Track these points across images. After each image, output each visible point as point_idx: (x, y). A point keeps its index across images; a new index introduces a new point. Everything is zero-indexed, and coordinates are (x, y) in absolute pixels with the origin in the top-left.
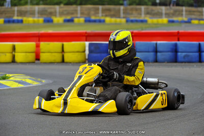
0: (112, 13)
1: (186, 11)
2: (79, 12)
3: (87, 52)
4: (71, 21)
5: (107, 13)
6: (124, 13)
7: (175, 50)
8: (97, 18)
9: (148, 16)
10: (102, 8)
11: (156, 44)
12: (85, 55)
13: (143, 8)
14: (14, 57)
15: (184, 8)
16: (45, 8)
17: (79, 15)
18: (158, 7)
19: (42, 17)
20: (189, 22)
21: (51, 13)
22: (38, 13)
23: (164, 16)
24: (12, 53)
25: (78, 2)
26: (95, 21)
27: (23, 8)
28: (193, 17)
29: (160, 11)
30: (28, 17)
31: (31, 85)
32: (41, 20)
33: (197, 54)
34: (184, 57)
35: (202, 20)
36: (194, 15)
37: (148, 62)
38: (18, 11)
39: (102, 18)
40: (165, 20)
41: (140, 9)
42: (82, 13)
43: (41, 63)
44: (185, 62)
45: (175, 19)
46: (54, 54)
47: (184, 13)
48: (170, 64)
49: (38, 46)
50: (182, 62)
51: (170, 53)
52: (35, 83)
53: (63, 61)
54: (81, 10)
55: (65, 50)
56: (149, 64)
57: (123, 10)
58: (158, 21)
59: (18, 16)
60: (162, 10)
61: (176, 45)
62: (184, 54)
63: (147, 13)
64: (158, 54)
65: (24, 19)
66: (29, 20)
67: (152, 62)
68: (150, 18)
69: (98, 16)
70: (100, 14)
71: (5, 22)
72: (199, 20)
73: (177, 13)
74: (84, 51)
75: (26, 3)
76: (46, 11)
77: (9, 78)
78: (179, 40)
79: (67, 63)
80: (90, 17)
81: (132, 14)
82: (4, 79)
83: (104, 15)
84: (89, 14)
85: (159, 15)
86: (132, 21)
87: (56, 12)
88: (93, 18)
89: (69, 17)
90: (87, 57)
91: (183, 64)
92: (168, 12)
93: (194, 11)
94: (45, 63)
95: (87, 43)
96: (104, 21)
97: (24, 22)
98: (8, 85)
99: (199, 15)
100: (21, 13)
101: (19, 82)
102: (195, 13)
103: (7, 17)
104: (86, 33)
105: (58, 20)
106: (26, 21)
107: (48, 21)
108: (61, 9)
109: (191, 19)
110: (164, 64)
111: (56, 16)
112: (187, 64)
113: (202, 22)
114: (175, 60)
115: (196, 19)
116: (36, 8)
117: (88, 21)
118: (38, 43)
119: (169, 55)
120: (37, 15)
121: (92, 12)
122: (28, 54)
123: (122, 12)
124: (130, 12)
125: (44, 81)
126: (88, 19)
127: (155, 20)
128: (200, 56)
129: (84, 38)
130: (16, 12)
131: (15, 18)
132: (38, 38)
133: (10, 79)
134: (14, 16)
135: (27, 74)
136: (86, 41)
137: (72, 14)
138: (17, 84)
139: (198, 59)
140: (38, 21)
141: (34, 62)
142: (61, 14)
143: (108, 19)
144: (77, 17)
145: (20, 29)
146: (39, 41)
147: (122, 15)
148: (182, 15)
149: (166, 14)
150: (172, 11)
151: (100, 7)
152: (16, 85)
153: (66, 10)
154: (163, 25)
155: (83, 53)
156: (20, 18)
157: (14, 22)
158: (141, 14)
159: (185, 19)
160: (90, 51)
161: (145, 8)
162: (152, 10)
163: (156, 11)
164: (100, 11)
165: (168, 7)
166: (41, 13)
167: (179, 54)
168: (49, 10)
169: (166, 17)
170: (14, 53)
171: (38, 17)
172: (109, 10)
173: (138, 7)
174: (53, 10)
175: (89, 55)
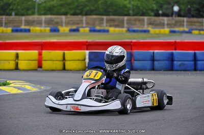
0: (116, 23)
1: (187, 22)
2: (84, 22)
3: (87, 60)
4: (77, 30)
5: (112, 24)
6: (127, 23)
7: (171, 58)
8: (102, 28)
9: (150, 26)
10: (107, 19)
11: (153, 53)
12: (85, 63)
13: (146, 18)
14: (17, 64)
15: (185, 19)
16: (51, 18)
17: (84, 25)
18: (161, 18)
19: (48, 27)
20: (189, 32)
21: (57, 23)
22: (45, 23)
23: (166, 26)
24: (15, 60)
25: (84, 13)
26: (99, 31)
27: (31, 18)
28: (194, 27)
29: (162, 21)
30: (35, 26)
31: (30, 92)
32: (48, 29)
33: (192, 63)
34: (180, 65)
35: (203, 30)
36: (195, 25)
37: (145, 70)
38: (25, 20)
39: (107, 28)
40: (167, 30)
41: (143, 20)
42: (87, 23)
43: (43, 70)
44: (181, 71)
45: (176, 29)
46: (55, 62)
47: (185, 24)
48: (166, 72)
49: (40, 54)
50: (178, 70)
51: (166, 62)
52: (34, 90)
53: (64, 69)
54: (86, 20)
55: (66, 58)
56: (146, 72)
57: (127, 20)
58: (160, 31)
59: (25, 25)
60: (164, 21)
61: (172, 54)
62: (180, 62)
63: (150, 24)
64: (155, 62)
65: (32, 28)
66: (36, 29)
67: (149, 70)
68: (153, 28)
69: (103, 26)
70: (105, 25)
71: (13, 31)
72: (200, 30)
73: (179, 24)
74: (84, 60)
75: (33, 13)
76: (53, 21)
77: (9, 84)
78: (175, 50)
79: (68, 70)
80: (95, 27)
81: (135, 24)
82: (5, 85)
83: (108, 25)
84: (94, 25)
85: (161, 25)
86: (134, 31)
87: (62, 22)
88: (98, 28)
89: (74, 27)
90: (87, 65)
91: (179, 72)
92: (169, 22)
93: (195, 22)
94: (47, 71)
95: (87, 52)
96: (108, 31)
97: (31, 31)
98: (8, 91)
99: (200, 26)
100: (28, 23)
101: (19, 88)
102: (196, 24)
103: (15, 26)
104: (87, 42)
105: (64, 29)
106: (33, 30)
107: (55, 30)
108: (67, 19)
109: (192, 30)
110: (161, 72)
111: (62, 26)
112: (182, 72)
113: (202, 32)
114: (171, 68)
115: (196, 29)
116: (43, 18)
117: (93, 31)
118: (41, 51)
119: (165, 63)
120: (43, 25)
121: (97, 23)
122: (30, 62)
123: (125, 22)
124: (134, 22)
125: (42, 88)
126: (93, 29)
127: (157, 31)
128: (195, 65)
129: (85, 47)
130: (23, 22)
131: (23, 27)
132: (40, 47)
133: (11, 85)
134: (21, 25)
135: (27, 81)
136: (87, 49)
137: (78, 24)
138: (17, 90)
139: (193, 68)
140: (45, 30)
141: (36, 70)
142: (67, 24)
143: (112, 29)
144: (82, 27)
145: (27, 38)
146: (42, 50)
147: (126, 25)
148: (183, 25)
149: (168, 24)
150: (173, 22)
151: (105, 17)
152: (15, 91)
153: (71, 20)
154: (165, 35)
155: (83, 62)
156: (27, 27)
157: (21, 31)
158: (144, 25)
159: (186, 29)
160: (90, 59)
161: (147, 19)
162: (155, 21)
163: (158, 22)
164: (105, 21)
165: (170, 18)
166: (48, 23)
167: (175, 62)
168: (56, 20)
169: (167, 28)
170: (17, 61)
171: (45, 27)
172: (113, 20)
173: (141, 17)
174: (59, 20)
175: (89, 63)
